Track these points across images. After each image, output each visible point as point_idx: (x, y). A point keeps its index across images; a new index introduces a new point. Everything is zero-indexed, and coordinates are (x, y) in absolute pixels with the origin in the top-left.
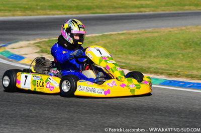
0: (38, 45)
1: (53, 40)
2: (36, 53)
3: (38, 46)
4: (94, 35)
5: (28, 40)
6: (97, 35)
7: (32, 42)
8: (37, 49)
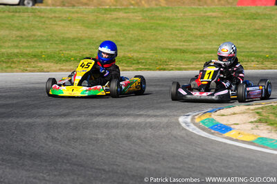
0: (260, 111)
3: (258, 113)
7: (252, 107)
8: (255, 117)
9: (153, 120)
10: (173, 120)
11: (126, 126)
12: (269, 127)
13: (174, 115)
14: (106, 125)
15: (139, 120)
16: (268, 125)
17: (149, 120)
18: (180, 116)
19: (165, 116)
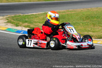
2: (5, 23)
4: (40, 13)
5: (3, 16)
6: (42, 13)
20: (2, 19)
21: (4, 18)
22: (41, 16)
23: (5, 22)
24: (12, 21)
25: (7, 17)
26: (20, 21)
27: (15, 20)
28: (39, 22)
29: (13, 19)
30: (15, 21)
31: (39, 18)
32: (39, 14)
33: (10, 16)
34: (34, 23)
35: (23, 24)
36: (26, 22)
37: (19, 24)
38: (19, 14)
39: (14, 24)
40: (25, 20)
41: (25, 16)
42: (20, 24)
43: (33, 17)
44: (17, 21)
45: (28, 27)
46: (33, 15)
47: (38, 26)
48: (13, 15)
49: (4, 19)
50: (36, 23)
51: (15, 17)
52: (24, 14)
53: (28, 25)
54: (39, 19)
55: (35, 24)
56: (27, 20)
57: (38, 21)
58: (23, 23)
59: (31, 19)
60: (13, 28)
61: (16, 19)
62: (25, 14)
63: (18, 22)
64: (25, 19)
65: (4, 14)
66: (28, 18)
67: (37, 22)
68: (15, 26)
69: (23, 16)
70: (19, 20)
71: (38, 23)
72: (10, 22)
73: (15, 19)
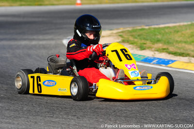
0: (121, 34)
1: (137, 30)
3: (120, 36)
4: (182, 24)
5: (111, 30)
6: (185, 23)
7: (115, 31)
8: (119, 39)
9: (44, 42)
10: (59, 42)
11: (25, 47)
12: (130, 45)
13: (59, 39)
14: (10, 47)
15: (34, 43)
16: (130, 44)
17: (41, 43)
18: (63, 39)
19: (52, 39)
20: (109, 36)
21: (112, 33)
22: (186, 29)
23: (118, 41)
24: (131, 39)
25: (120, 32)
26: (147, 40)
27: (136, 38)
28: (185, 42)
29: (132, 36)
30: (136, 40)
31: (182, 34)
32: (180, 26)
33: (125, 30)
34: (174, 44)
35: (153, 46)
36: (158, 41)
37: (145, 45)
38: (141, 26)
39: (135, 44)
40: (156, 37)
41: (153, 29)
42: (148, 44)
43: (171, 32)
44: (141, 39)
45: (165, 50)
46: (169, 27)
47: (184, 50)
48: (129, 28)
49: (113, 36)
50: (180, 44)
51: (134, 32)
52: (151, 25)
53: (164, 48)
54: (183, 36)
55: (177, 45)
56: (159, 37)
57: (182, 40)
58: (153, 44)
59: (168, 35)
60: (135, 53)
61: (139, 36)
62: (153, 27)
63: (143, 41)
64: (155, 35)
65: (111, 26)
66: (160, 34)
67: (181, 42)
68: (138, 49)
69: (149, 29)
70: (145, 37)
71: (183, 45)
72: (128, 42)
73: (136, 36)
